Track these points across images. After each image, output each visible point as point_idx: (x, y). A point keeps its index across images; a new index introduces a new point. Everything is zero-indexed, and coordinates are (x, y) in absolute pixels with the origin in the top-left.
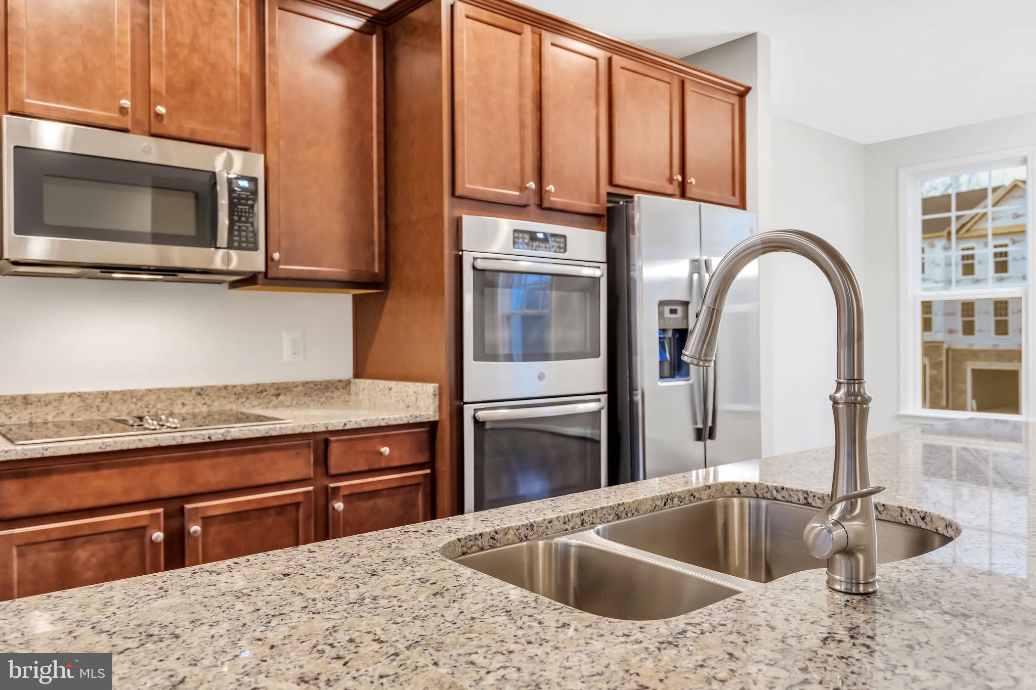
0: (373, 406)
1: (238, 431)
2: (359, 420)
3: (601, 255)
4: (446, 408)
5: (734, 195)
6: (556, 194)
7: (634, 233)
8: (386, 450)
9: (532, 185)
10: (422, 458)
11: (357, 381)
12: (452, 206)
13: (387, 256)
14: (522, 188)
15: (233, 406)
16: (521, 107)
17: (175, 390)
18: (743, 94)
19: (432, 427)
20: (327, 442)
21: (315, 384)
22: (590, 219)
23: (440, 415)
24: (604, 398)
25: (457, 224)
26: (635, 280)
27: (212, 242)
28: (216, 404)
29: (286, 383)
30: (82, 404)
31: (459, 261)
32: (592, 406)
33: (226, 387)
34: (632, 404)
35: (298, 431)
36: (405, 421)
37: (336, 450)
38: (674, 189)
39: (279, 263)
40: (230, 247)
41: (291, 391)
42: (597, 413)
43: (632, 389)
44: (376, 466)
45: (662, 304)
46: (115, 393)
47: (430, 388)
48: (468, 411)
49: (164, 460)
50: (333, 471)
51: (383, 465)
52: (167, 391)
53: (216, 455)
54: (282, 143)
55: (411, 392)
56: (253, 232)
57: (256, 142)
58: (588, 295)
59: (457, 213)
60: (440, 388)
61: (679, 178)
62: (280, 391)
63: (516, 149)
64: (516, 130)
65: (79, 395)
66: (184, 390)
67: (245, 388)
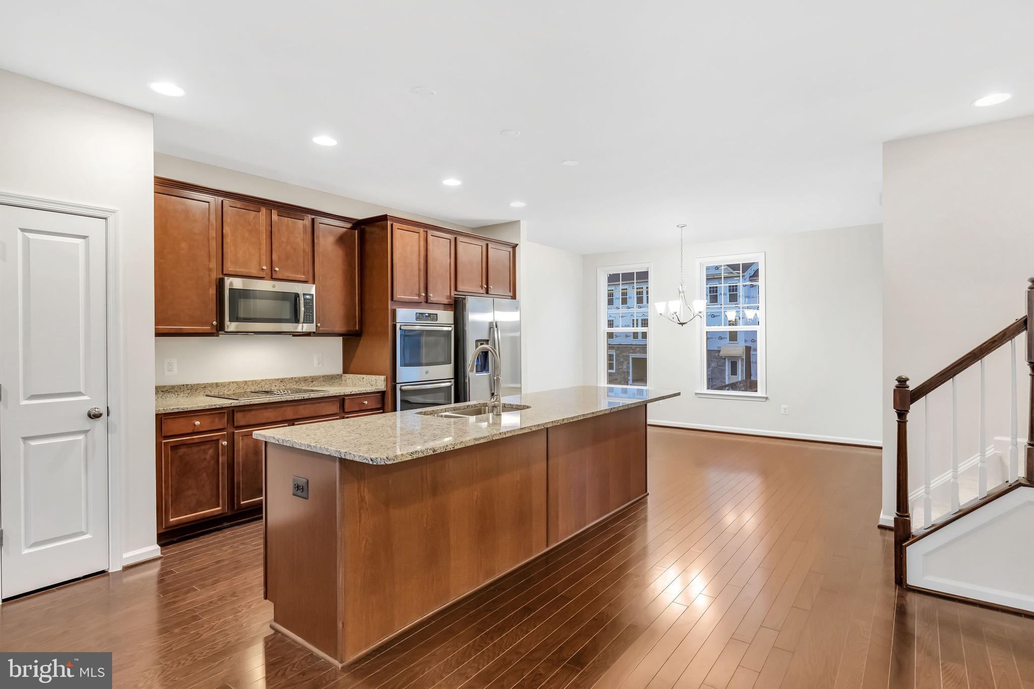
0: (355, 385)
1: (313, 395)
2: (356, 390)
3: (452, 321)
4: (389, 385)
5: (510, 292)
6: (433, 297)
7: (465, 311)
8: (366, 402)
9: (423, 294)
10: (379, 406)
11: (345, 375)
12: (391, 305)
13: (362, 322)
14: (419, 295)
15: (295, 386)
16: (419, 263)
17: (272, 380)
18: (514, 247)
19: (383, 393)
20: (344, 400)
21: (328, 376)
22: (446, 306)
23: (386, 389)
24: (453, 380)
25: (394, 312)
26: (466, 331)
27: (297, 321)
28: (288, 386)
29: (316, 376)
30: (237, 386)
31: (394, 326)
32: (448, 384)
33: (292, 378)
34: (465, 383)
35: (334, 395)
36: (373, 391)
37: (347, 403)
38: (483, 291)
39: (319, 327)
40: (304, 323)
41: (318, 380)
42: (450, 387)
43: (465, 377)
44: (362, 409)
45: (477, 341)
46: (250, 381)
47: (383, 377)
48: (398, 386)
49: (287, 406)
50: (346, 411)
51: (365, 409)
52: (269, 380)
53: (305, 404)
54: (321, 278)
55: (373, 379)
56: (311, 316)
57: (311, 279)
58: (446, 338)
59: (394, 308)
60: (387, 378)
61: (485, 286)
62: (313, 379)
63: (417, 279)
64: (417, 272)
65: (236, 382)
66: (276, 380)
67: (299, 379)
